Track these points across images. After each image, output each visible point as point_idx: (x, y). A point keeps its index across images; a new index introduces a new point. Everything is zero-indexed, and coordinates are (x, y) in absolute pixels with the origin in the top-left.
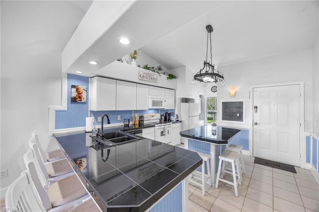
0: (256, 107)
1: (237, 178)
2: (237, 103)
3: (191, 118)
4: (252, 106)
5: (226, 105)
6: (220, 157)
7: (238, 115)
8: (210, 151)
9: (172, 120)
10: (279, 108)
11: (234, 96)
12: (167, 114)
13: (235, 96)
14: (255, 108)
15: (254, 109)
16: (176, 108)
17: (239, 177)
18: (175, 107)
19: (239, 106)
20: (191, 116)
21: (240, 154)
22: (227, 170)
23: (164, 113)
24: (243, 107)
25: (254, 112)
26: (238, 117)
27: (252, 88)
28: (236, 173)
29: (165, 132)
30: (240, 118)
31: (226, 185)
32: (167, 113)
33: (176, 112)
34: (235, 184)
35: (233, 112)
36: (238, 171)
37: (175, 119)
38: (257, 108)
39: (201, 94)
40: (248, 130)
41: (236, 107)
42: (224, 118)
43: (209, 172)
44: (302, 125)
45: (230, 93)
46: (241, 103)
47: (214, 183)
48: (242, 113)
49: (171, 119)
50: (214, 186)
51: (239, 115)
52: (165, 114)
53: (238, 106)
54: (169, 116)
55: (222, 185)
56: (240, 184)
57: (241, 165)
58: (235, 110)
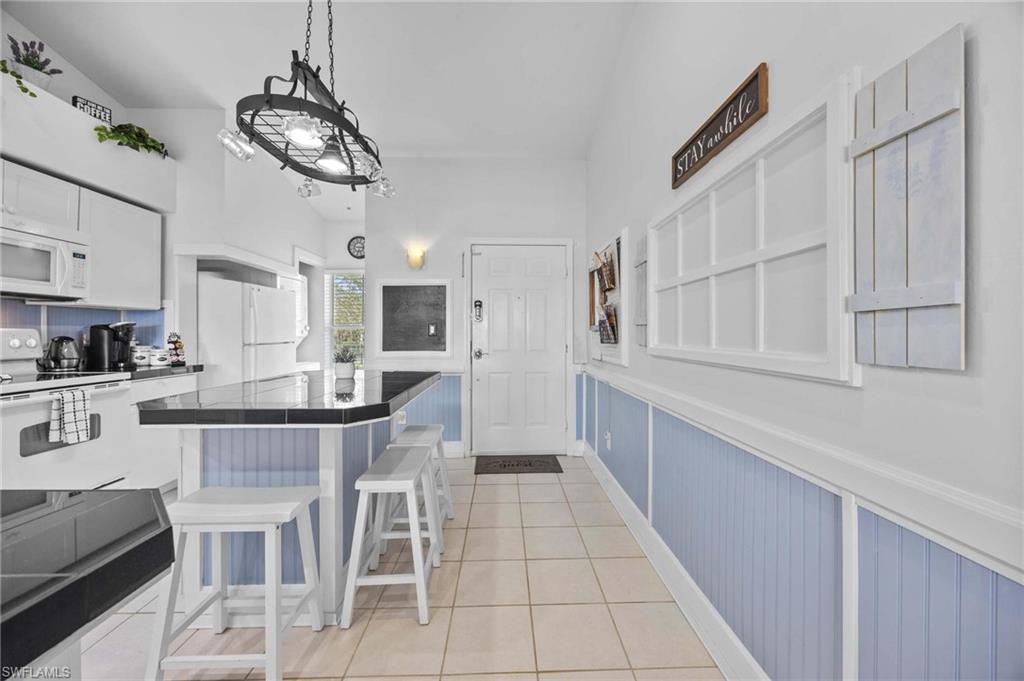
0: (479, 304)
1: (426, 544)
2: (429, 292)
3: (253, 349)
4: (469, 300)
5: (394, 296)
6: (359, 485)
7: (432, 330)
8: (316, 468)
9: (143, 362)
10: (528, 305)
11: (421, 267)
12: (105, 333)
13: (424, 267)
14: (476, 306)
15: (474, 310)
16: (167, 304)
17: (433, 541)
18: (163, 298)
19: (436, 297)
20: (252, 341)
21: (437, 456)
22: (393, 530)
23: (79, 328)
24: (445, 303)
25: (474, 319)
26: (433, 335)
27: (469, 246)
28: (424, 527)
29: (61, 428)
30: (437, 342)
31: (385, 594)
32: (106, 327)
33: (171, 325)
34: (418, 578)
35: (416, 321)
36: (430, 519)
37: (163, 359)
38: (480, 306)
39: (306, 261)
40: (460, 377)
41: (426, 305)
42: (389, 345)
43: (309, 571)
44: (570, 349)
45: (408, 256)
46: (440, 290)
47: (334, 608)
48: (443, 323)
49: (136, 361)
50: (335, 623)
51: (436, 329)
52: (86, 337)
53: (432, 299)
54: (117, 345)
55: (371, 602)
56: (437, 563)
57: (440, 492)
58: (422, 313)
